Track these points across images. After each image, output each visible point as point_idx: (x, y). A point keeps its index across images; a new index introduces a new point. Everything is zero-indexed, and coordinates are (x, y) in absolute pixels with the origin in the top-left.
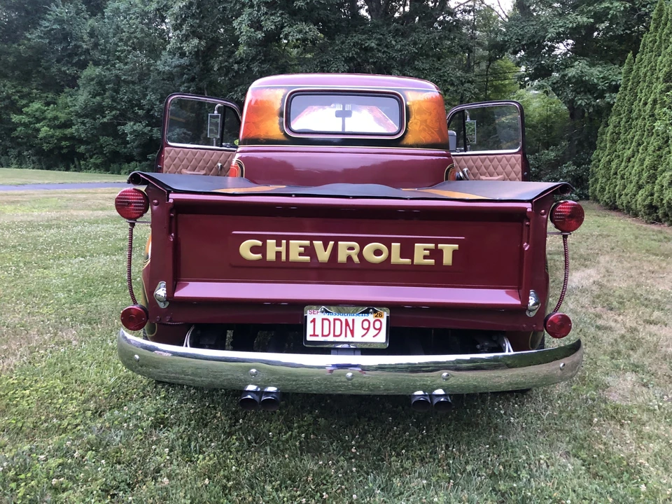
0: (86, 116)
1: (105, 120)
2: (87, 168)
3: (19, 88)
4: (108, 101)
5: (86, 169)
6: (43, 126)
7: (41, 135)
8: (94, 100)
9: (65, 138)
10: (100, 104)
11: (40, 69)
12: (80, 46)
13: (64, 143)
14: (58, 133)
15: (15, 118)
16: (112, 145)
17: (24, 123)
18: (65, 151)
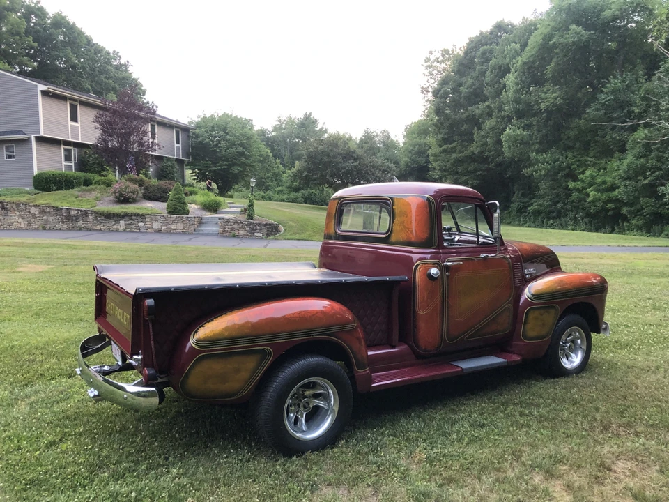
0: (629, 178)
1: (647, 181)
2: (630, 229)
3: (579, 158)
4: (652, 162)
5: (628, 230)
6: (591, 191)
7: (590, 199)
8: (638, 162)
9: (610, 201)
10: (643, 166)
11: (597, 138)
12: (633, 111)
13: (609, 205)
14: (604, 196)
15: (571, 185)
16: (652, 206)
17: (578, 188)
18: (610, 213)
